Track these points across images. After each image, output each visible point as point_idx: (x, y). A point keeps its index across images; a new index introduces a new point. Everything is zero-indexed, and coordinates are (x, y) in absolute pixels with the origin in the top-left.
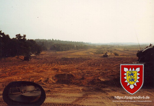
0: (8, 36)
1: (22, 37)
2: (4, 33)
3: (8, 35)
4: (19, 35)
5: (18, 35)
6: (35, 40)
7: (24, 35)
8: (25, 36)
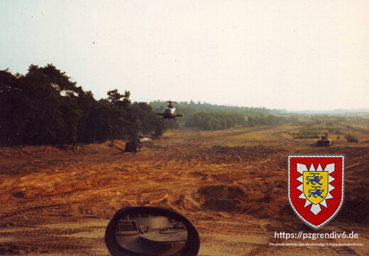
0: (89, 94)
1: (122, 96)
2: (80, 88)
3: (90, 92)
4: (115, 91)
5: (113, 92)
6: (151, 103)
7: (126, 91)
8: (127, 94)
